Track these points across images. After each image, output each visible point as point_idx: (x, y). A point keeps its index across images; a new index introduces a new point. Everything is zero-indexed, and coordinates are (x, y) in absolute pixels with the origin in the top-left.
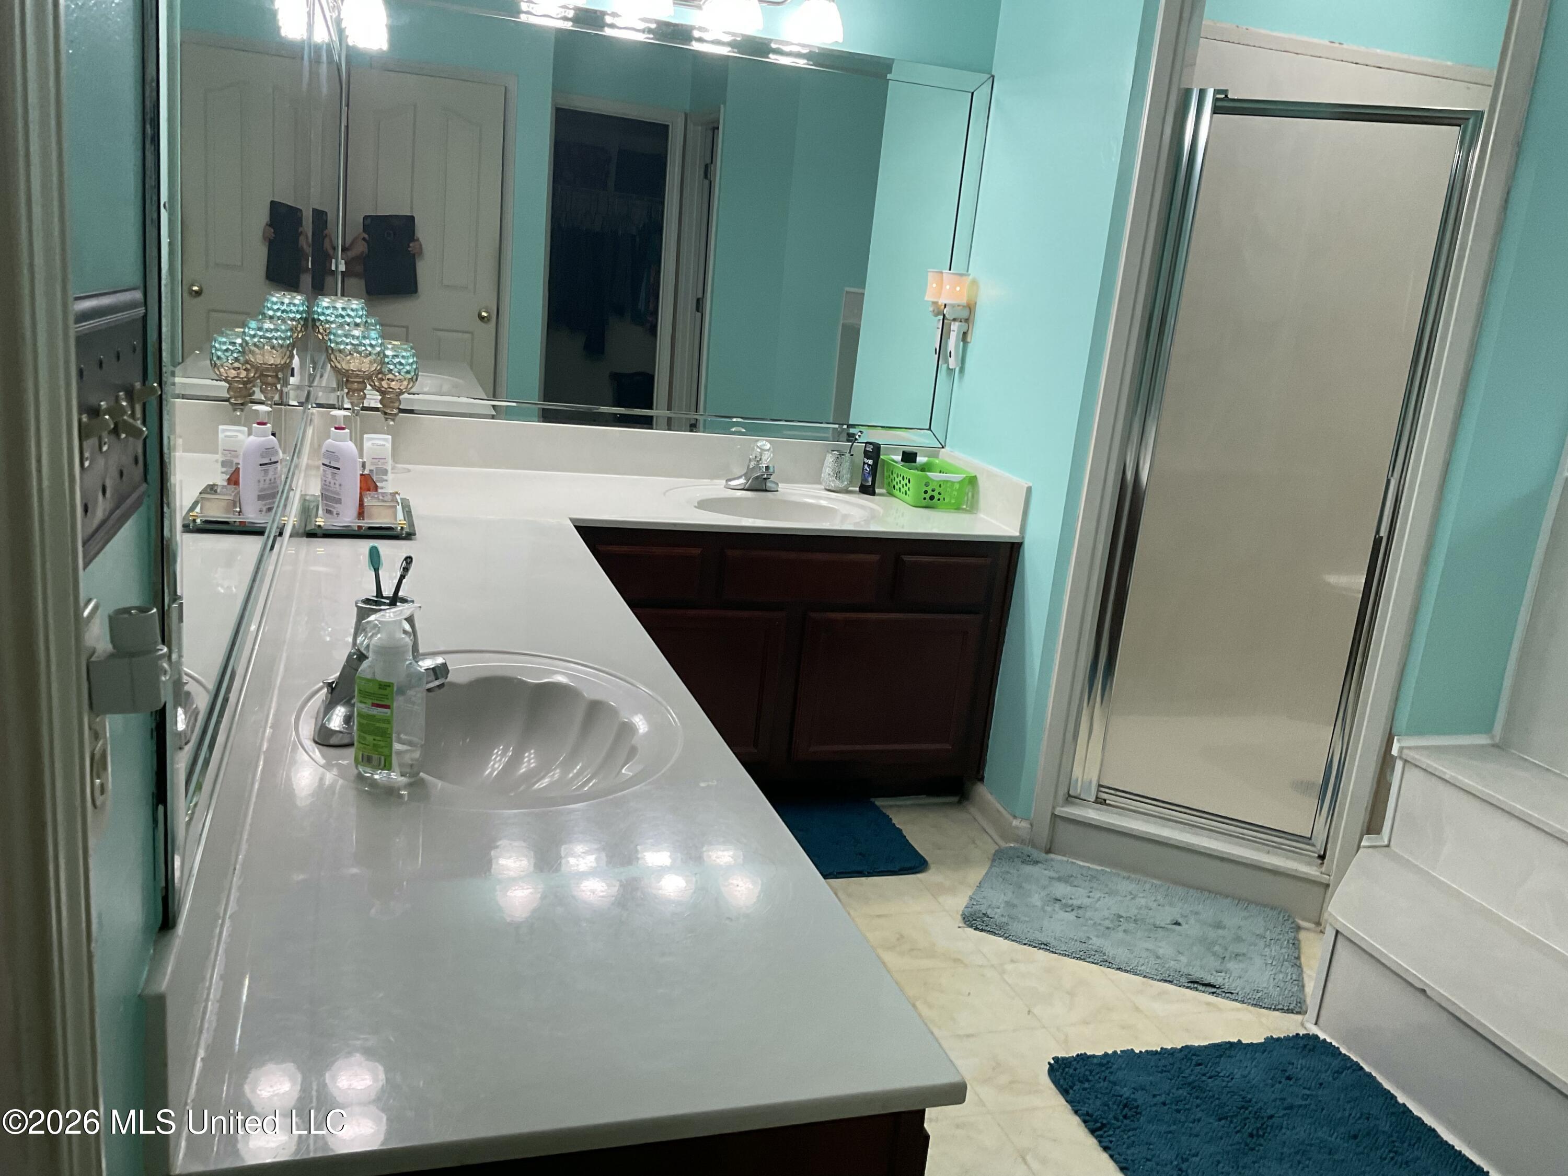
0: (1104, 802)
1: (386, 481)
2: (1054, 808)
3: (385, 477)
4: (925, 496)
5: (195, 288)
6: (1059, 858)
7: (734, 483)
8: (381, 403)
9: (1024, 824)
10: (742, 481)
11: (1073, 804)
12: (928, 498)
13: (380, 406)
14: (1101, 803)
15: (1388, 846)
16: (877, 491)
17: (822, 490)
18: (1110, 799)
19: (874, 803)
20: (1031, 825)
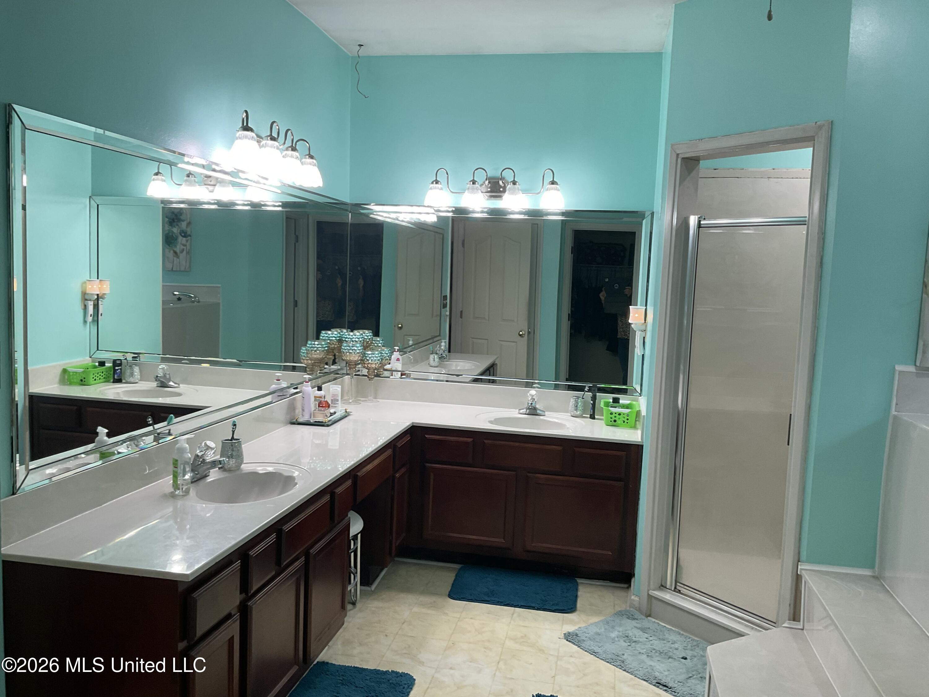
0: (679, 592)
1: (338, 404)
2: (648, 590)
3: (337, 403)
4: (611, 420)
5: (400, 326)
6: (654, 620)
7: (521, 411)
8: (368, 373)
9: (637, 599)
10: (525, 410)
11: (662, 590)
12: (613, 421)
13: (367, 374)
14: (677, 592)
15: (802, 629)
16: (596, 417)
17: (570, 416)
18: (683, 590)
19: (576, 580)
20: (640, 599)
